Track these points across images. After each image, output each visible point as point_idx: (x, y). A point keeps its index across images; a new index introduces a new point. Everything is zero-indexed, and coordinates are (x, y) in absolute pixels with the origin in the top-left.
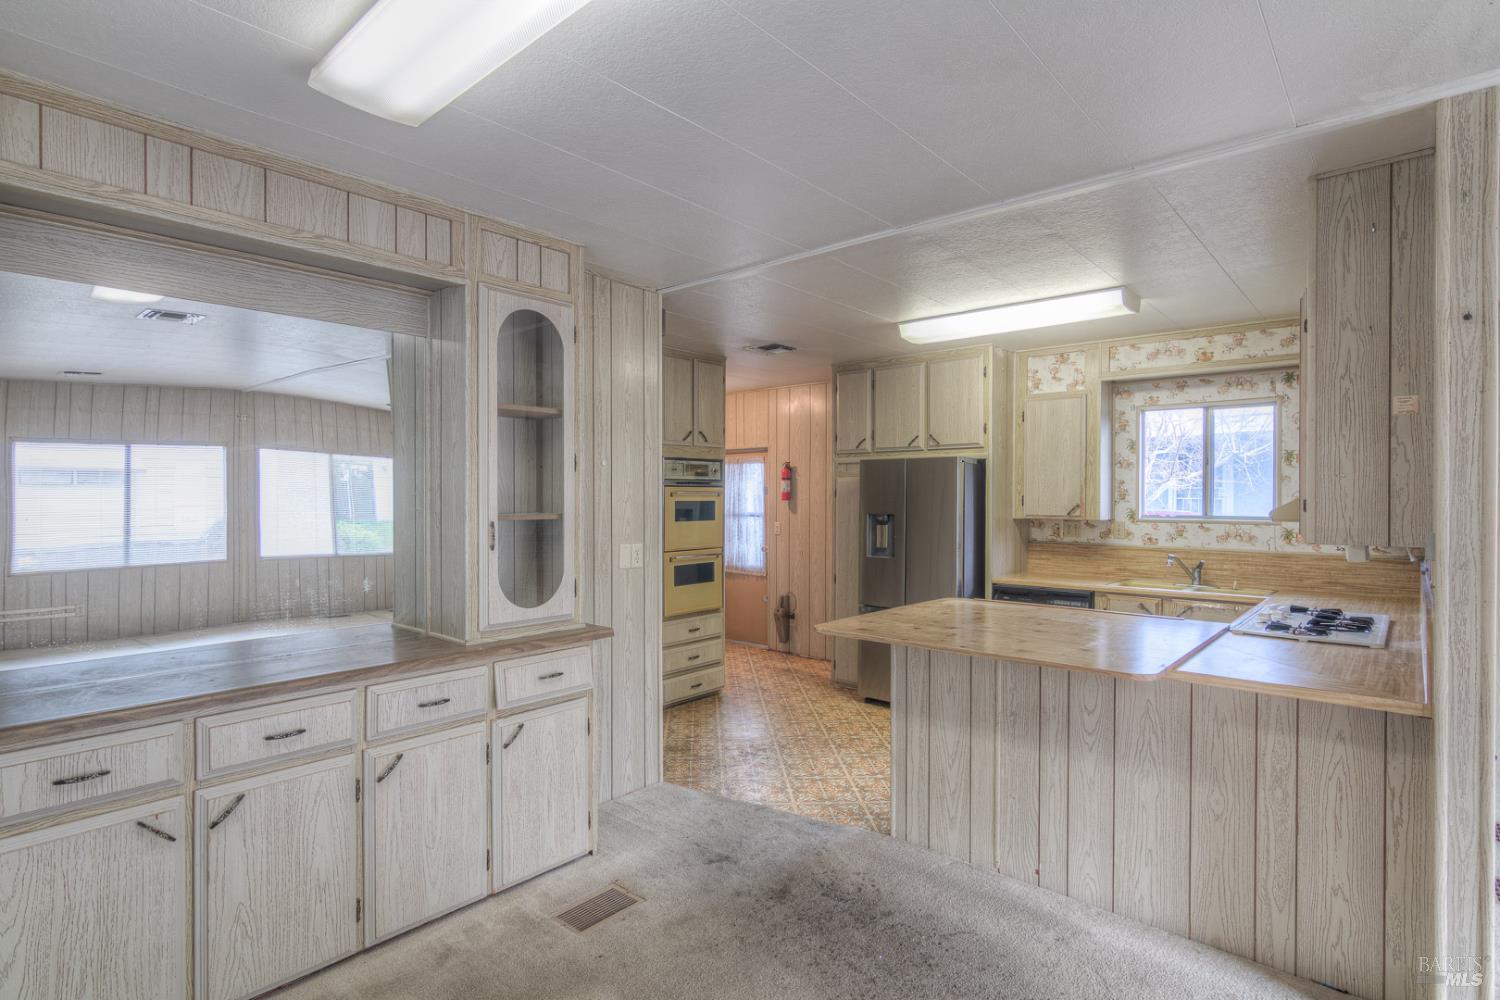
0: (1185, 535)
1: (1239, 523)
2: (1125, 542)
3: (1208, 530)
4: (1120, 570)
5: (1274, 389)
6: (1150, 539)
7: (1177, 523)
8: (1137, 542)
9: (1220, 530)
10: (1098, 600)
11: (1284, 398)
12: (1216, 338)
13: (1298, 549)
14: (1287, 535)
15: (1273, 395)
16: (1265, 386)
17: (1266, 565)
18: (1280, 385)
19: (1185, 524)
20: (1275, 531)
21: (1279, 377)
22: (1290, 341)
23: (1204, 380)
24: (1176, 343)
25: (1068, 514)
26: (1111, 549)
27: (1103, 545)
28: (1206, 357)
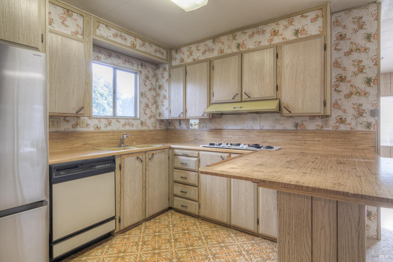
0: (111, 124)
1: (129, 119)
2: (85, 129)
3: (119, 122)
5: (138, 68)
6: (97, 127)
7: (108, 119)
8: (91, 129)
9: (123, 122)
10: (117, 160)
11: (141, 72)
12: (137, 39)
13: (145, 128)
14: (142, 123)
15: (138, 70)
16: (136, 65)
17: (137, 135)
18: (140, 67)
19: (111, 119)
20: (139, 122)
21: (139, 64)
22: (156, 51)
23: (118, 56)
24: (124, 34)
25: (77, 112)
26: (80, 134)
27: (74, 132)
28: (134, 46)
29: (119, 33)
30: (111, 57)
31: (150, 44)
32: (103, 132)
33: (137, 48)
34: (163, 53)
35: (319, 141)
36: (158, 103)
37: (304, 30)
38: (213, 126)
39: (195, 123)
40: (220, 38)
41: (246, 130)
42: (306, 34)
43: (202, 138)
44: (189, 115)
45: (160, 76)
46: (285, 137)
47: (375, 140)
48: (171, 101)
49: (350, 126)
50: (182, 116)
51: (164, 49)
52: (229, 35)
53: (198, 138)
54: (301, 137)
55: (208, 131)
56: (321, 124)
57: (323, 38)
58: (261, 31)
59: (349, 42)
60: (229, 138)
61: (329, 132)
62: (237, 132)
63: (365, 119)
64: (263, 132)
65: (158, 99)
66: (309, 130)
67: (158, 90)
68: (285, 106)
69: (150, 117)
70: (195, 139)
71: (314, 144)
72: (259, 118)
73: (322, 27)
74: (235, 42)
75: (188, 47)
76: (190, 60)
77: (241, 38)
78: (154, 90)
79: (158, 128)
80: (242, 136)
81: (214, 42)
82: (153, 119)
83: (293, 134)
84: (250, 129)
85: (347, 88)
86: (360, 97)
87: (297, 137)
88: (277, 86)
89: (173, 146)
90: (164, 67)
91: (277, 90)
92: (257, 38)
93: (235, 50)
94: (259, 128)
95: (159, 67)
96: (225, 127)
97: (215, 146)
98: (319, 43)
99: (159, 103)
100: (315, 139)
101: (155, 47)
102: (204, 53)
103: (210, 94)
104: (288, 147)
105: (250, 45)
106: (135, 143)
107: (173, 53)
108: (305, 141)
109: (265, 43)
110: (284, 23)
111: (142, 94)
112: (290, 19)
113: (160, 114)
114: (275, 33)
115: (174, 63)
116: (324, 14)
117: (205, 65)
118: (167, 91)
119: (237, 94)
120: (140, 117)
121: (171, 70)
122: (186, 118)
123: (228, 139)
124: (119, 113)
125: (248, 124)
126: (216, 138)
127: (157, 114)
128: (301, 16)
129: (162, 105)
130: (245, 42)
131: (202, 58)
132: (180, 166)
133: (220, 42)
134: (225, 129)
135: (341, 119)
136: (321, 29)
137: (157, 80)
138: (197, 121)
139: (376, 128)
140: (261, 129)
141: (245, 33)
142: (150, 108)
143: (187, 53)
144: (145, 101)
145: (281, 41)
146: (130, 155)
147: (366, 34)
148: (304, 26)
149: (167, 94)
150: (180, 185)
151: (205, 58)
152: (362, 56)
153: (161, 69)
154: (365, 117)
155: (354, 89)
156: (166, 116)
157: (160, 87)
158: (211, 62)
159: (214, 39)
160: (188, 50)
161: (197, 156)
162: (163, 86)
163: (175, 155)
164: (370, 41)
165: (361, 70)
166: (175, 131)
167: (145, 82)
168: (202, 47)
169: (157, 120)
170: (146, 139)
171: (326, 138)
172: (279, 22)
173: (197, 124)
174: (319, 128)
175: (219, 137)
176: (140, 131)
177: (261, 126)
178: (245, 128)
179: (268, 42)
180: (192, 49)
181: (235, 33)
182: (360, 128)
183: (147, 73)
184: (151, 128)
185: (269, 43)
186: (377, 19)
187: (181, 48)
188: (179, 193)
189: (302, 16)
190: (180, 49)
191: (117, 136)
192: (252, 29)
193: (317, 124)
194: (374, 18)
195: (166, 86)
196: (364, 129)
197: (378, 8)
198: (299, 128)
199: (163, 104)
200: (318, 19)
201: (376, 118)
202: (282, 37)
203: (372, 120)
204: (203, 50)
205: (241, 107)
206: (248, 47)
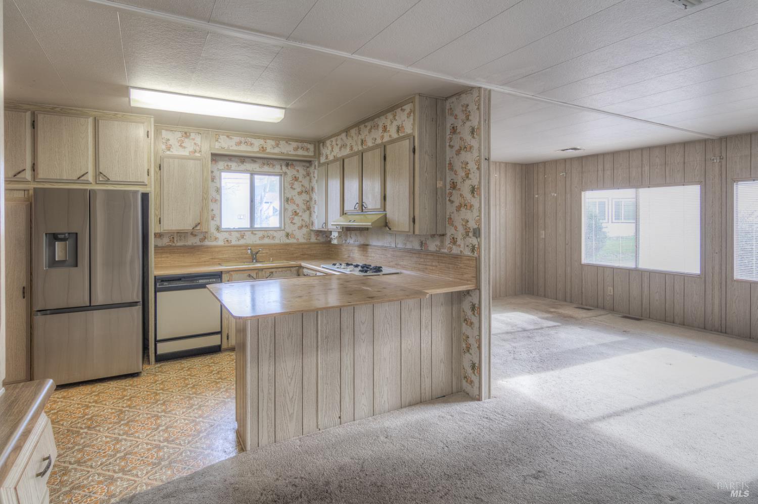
0: (245, 237)
1: (268, 231)
2: (214, 243)
3: (255, 234)
4: (212, 259)
5: (282, 169)
6: (227, 241)
7: (240, 231)
8: (220, 243)
9: (260, 234)
10: (224, 276)
11: (286, 173)
12: (268, 141)
13: (291, 241)
14: (287, 235)
15: (281, 171)
16: (278, 167)
17: (280, 249)
18: (284, 167)
19: (247, 232)
20: (283, 234)
21: (283, 164)
22: (296, 149)
23: (253, 160)
24: (250, 139)
25: (193, 228)
26: (207, 248)
27: (201, 246)
28: (263, 149)
29: (243, 139)
30: (245, 164)
31: (287, 142)
32: (234, 246)
33: (268, 150)
34: (307, 149)
36: (311, 210)
37: (403, 127)
39: (335, 236)
40: (350, 131)
42: (404, 132)
44: (330, 226)
45: (311, 175)
49: (460, 249)
51: (309, 144)
52: (356, 128)
54: (425, 260)
56: (439, 244)
57: (412, 138)
58: (377, 125)
61: (444, 255)
63: (470, 240)
65: (310, 204)
66: (430, 252)
67: (311, 192)
69: (301, 227)
71: (431, 269)
73: (413, 125)
74: (360, 137)
75: (330, 140)
76: (331, 157)
77: (364, 132)
78: (306, 192)
81: (346, 135)
82: (304, 230)
83: (418, 255)
85: (457, 198)
86: (467, 211)
87: (421, 260)
90: (315, 165)
91: (385, 200)
92: (374, 133)
93: (360, 147)
95: (310, 166)
96: (370, 242)
101: (294, 144)
102: (340, 149)
105: (369, 141)
106: (273, 259)
107: (321, 147)
108: (426, 265)
109: (378, 140)
110: (390, 116)
111: (287, 200)
112: (395, 112)
113: (312, 224)
114: (385, 129)
115: (321, 160)
116: (414, 109)
117: (340, 164)
118: (317, 194)
120: (285, 228)
121: (320, 168)
122: (329, 230)
128: (401, 109)
130: (366, 138)
133: (350, 136)
134: (370, 245)
135: (453, 238)
137: (310, 181)
138: (337, 234)
139: (478, 253)
140: (395, 247)
141: (366, 127)
142: (301, 216)
143: (330, 148)
144: (291, 207)
145: (389, 140)
148: (403, 122)
149: (316, 199)
151: (340, 156)
152: (468, 157)
153: (313, 168)
154: (470, 237)
155: (462, 200)
156: (316, 225)
158: (344, 162)
159: (347, 132)
160: (330, 144)
162: (314, 188)
165: (467, 175)
167: (292, 184)
168: (339, 141)
169: (309, 230)
170: (292, 255)
171: (441, 262)
174: (437, 249)
176: (285, 245)
178: (385, 245)
180: (333, 143)
181: (360, 127)
182: (467, 252)
183: (295, 173)
184: (302, 240)
185: (381, 141)
187: (326, 142)
192: (370, 122)
196: (470, 254)
198: (423, 248)
199: (314, 210)
201: (478, 240)
204: (340, 145)
205: (354, 221)
206: (367, 144)
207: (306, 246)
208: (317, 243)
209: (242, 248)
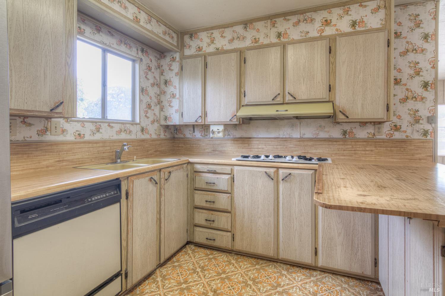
0: (101, 130)
1: (126, 123)
2: (60, 138)
3: (112, 127)
5: (138, 53)
6: (79, 135)
8: (70, 137)
9: (117, 127)
11: (141, 60)
13: (146, 136)
14: (143, 130)
15: (137, 56)
16: (134, 50)
17: (137, 146)
18: (140, 53)
19: (102, 124)
20: (138, 128)
21: (139, 48)
22: (165, 33)
23: (110, 32)
25: (51, 110)
26: (51, 145)
27: (41, 142)
28: (137, 20)
30: (101, 33)
31: (157, 21)
32: (89, 142)
33: (142, 23)
34: (173, 37)
35: (372, 151)
36: (163, 104)
37: (363, 22)
38: (238, 134)
39: (218, 130)
40: (254, 23)
41: (282, 138)
42: (365, 27)
43: (223, 149)
44: (210, 119)
45: (165, 67)
46: (331, 146)
47: (433, 149)
48: (184, 101)
49: (406, 134)
50: (200, 121)
51: (175, 32)
52: (266, 21)
53: (217, 149)
54: (351, 146)
55: (232, 140)
56: (373, 132)
57: (387, 32)
58: (310, 19)
59: (404, 41)
60: (260, 148)
61: (383, 141)
62: (271, 141)
63: (422, 127)
64: (304, 141)
65: (163, 98)
66: (359, 139)
67: (163, 86)
68: (341, 110)
69: (153, 122)
70: (214, 150)
71: (365, 154)
72: (299, 124)
73: (384, 20)
74: (274, 30)
75: (208, 32)
76: (211, 49)
77: (282, 26)
78: (158, 85)
79: (162, 136)
80: (277, 145)
81: (245, 28)
82: (156, 125)
83: (341, 143)
84: (287, 137)
85: (402, 92)
86: (416, 102)
87: (346, 147)
88: (330, 85)
89: (192, 160)
90: (172, 56)
91: (330, 91)
92: (303, 27)
93: (275, 40)
94: (299, 137)
95: (165, 57)
96: (254, 135)
97: (250, 159)
98: (382, 37)
99: (165, 103)
100: (367, 149)
101: (163, 28)
102: (231, 41)
103: (241, 94)
104: (335, 158)
105: (295, 34)
106: (135, 157)
107: (187, 38)
108: (355, 150)
109: (314, 34)
110: (337, 11)
111: (142, 90)
112: (346, 7)
113: (166, 118)
114: (327, 23)
115: (187, 52)
116: (387, 5)
117: (234, 56)
118: (177, 87)
119: (279, 94)
120: (140, 121)
121: (184, 61)
122: (206, 123)
123: (259, 150)
124: (112, 115)
125: (285, 132)
126: (243, 148)
127: (162, 118)
128: (359, 5)
129: (170, 106)
130: (288, 31)
131: (228, 47)
132: (204, 186)
133: (254, 29)
134: (254, 138)
135: (395, 126)
136: (383, 23)
137: (162, 73)
138: (221, 128)
139: (433, 136)
140: (301, 138)
141: (288, 20)
142: (153, 110)
143: (206, 40)
144: (146, 99)
145: (334, 33)
146: (141, 176)
147: (423, 34)
148: (363, 17)
149: (177, 92)
150: (204, 211)
151: (233, 48)
152: (419, 58)
153: (168, 59)
154: (422, 124)
155: (410, 93)
156: (175, 120)
157: (166, 82)
158: (242, 54)
159: (246, 24)
160: (208, 37)
161: (230, 172)
162: (171, 81)
163: (196, 172)
164: (427, 42)
165: (418, 73)
166: (185, 141)
167: (147, 74)
168: (228, 33)
169: (161, 125)
170: (148, 152)
171: (379, 147)
172: (331, 9)
173: (222, 131)
174: (370, 136)
175: (247, 147)
176: (141, 141)
177: (301, 134)
178: (281, 136)
179: (318, 33)
180: (214, 35)
181: (275, 20)
182: (416, 136)
183: (149, 62)
184: (154, 136)
185: (319, 35)
186: (435, 18)
187: (198, 33)
188: (203, 223)
189: (361, 6)
190: (196, 33)
191: (109, 148)
192: (297, 16)
193: (369, 131)
194: (432, 17)
195: (175, 81)
196: (421, 138)
197: (436, 6)
198: (347, 136)
199: (171, 104)
200: (380, 10)
201: (433, 125)
202: (336, 28)
203: (428, 127)
204: (230, 37)
205: (287, 111)
206: (291, 37)
207: (158, 142)
208: (166, 140)
209: (98, 145)
